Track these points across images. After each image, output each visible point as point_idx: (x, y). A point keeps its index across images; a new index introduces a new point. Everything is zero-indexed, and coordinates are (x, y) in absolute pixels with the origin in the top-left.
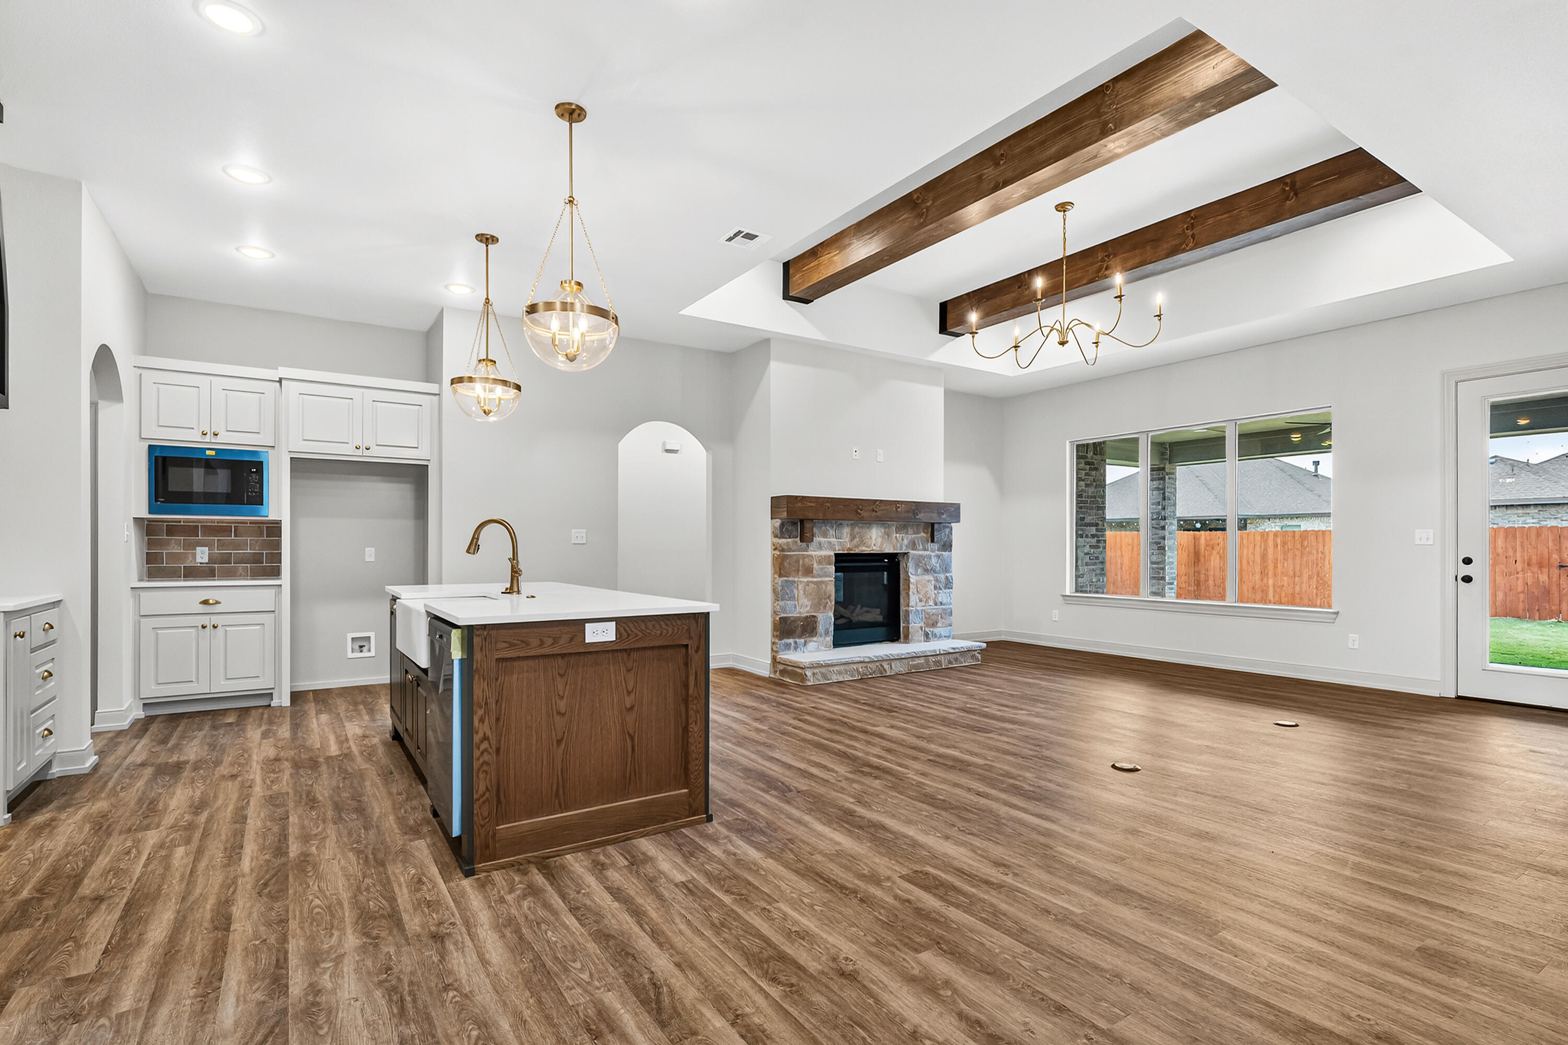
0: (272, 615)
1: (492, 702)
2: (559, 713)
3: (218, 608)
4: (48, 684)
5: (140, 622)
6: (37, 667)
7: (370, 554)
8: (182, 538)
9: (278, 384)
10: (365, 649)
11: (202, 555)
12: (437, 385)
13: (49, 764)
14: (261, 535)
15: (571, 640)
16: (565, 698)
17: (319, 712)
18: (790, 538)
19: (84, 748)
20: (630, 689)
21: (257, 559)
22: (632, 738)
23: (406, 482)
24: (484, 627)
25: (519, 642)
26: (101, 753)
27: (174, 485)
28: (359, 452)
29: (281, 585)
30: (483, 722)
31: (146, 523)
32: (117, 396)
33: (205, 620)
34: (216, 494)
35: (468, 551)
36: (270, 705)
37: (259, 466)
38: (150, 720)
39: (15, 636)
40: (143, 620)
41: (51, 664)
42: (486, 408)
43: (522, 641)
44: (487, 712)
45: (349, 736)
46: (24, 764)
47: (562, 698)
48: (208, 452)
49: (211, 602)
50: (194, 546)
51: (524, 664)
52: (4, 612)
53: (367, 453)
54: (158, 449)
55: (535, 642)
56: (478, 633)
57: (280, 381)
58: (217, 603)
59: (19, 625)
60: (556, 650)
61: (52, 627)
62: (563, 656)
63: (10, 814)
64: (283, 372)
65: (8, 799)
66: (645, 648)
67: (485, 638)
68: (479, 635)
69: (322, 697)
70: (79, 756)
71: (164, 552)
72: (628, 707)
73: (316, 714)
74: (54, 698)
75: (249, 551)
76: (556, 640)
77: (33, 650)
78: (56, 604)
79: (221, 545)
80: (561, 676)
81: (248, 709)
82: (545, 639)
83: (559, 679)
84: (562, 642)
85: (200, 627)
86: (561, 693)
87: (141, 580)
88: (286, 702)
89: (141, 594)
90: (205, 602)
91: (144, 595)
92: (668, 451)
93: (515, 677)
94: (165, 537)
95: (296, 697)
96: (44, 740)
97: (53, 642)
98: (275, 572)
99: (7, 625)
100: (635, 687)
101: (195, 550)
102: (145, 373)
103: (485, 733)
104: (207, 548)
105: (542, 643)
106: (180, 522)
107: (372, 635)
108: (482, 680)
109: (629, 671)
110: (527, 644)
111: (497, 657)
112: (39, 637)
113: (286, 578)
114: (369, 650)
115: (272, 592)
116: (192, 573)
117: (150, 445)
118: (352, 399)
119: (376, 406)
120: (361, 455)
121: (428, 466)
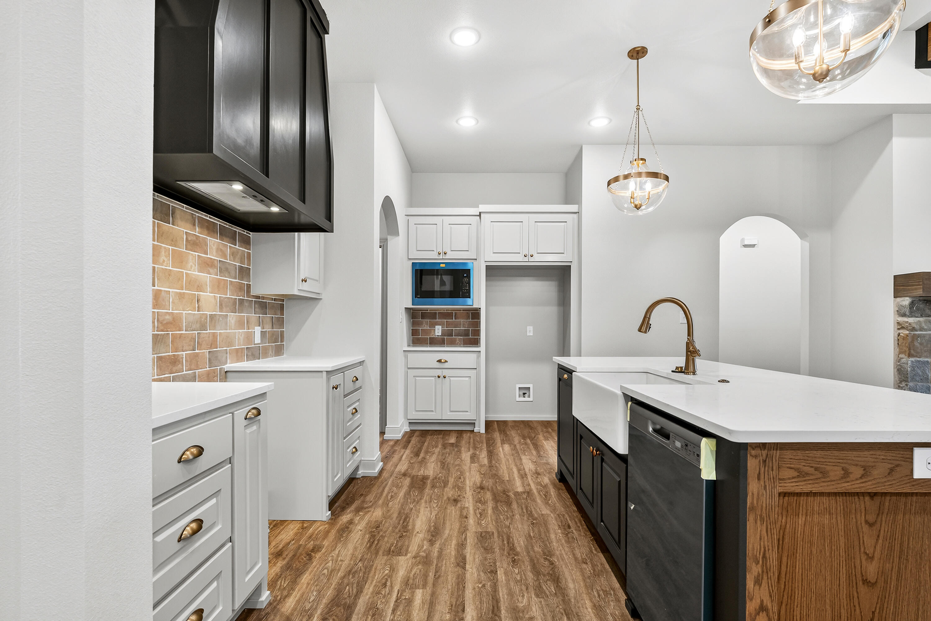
0: (475, 371)
1: (773, 556)
2: (865, 582)
3: (446, 365)
4: (355, 417)
5: (407, 371)
6: (349, 407)
7: (530, 330)
8: (429, 320)
9: (478, 217)
10: (526, 395)
11: (438, 331)
12: (578, 205)
13: (357, 469)
14: (468, 318)
15: (891, 470)
16: (876, 559)
17: (503, 442)
18: (922, 316)
19: (374, 459)
21: (466, 333)
23: (552, 280)
24: (763, 446)
25: (811, 470)
26: (385, 459)
27: (426, 287)
28: (526, 259)
29: (480, 351)
30: (760, 585)
31: (412, 311)
32: (396, 233)
33: (439, 372)
34: (445, 291)
35: (640, 330)
36: (473, 431)
37: (468, 272)
38: (413, 432)
39: (333, 388)
40: (409, 371)
41: (358, 403)
42: (637, 203)
43: (816, 469)
44: (766, 570)
45: (527, 470)
46: (339, 475)
47: (871, 558)
48: (442, 265)
49: (443, 361)
50: (433, 325)
51: (816, 503)
52: (326, 371)
53: (531, 259)
54: (418, 264)
55: (836, 472)
56: (753, 452)
57: (480, 215)
58: (446, 361)
59: (336, 379)
60: (869, 487)
61: (357, 379)
62: (873, 495)
63: (330, 512)
64: (483, 208)
65: (329, 501)
67: (765, 461)
68: (756, 457)
69: (503, 426)
70: (372, 465)
71: (420, 328)
73: (502, 444)
74: (360, 424)
75: (462, 328)
76: (866, 470)
77: (345, 396)
78: (361, 363)
79: (448, 325)
80: (871, 525)
81: (462, 431)
82: (852, 469)
83: (865, 528)
84: (875, 473)
85: (437, 376)
86: (870, 551)
87: (409, 346)
88: (483, 431)
89: (408, 355)
90: (439, 361)
91: (410, 355)
92: (745, 246)
93: (801, 520)
94: (420, 320)
95: (488, 424)
96: (353, 455)
97: (360, 388)
98: (475, 342)
99: (328, 379)
101: (435, 327)
102: (411, 218)
103: (762, 601)
104: (441, 326)
105: (846, 474)
106: (428, 310)
107: (531, 386)
108: (759, 522)
110: (824, 474)
111: (781, 490)
112: (350, 386)
113: (482, 348)
114: (529, 396)
115: (474, 356)
116: (433, 342)
117: (413, 263)
118: (522, 222)
119: (537, 225)
120: (528, 261)
121: (570, 266)
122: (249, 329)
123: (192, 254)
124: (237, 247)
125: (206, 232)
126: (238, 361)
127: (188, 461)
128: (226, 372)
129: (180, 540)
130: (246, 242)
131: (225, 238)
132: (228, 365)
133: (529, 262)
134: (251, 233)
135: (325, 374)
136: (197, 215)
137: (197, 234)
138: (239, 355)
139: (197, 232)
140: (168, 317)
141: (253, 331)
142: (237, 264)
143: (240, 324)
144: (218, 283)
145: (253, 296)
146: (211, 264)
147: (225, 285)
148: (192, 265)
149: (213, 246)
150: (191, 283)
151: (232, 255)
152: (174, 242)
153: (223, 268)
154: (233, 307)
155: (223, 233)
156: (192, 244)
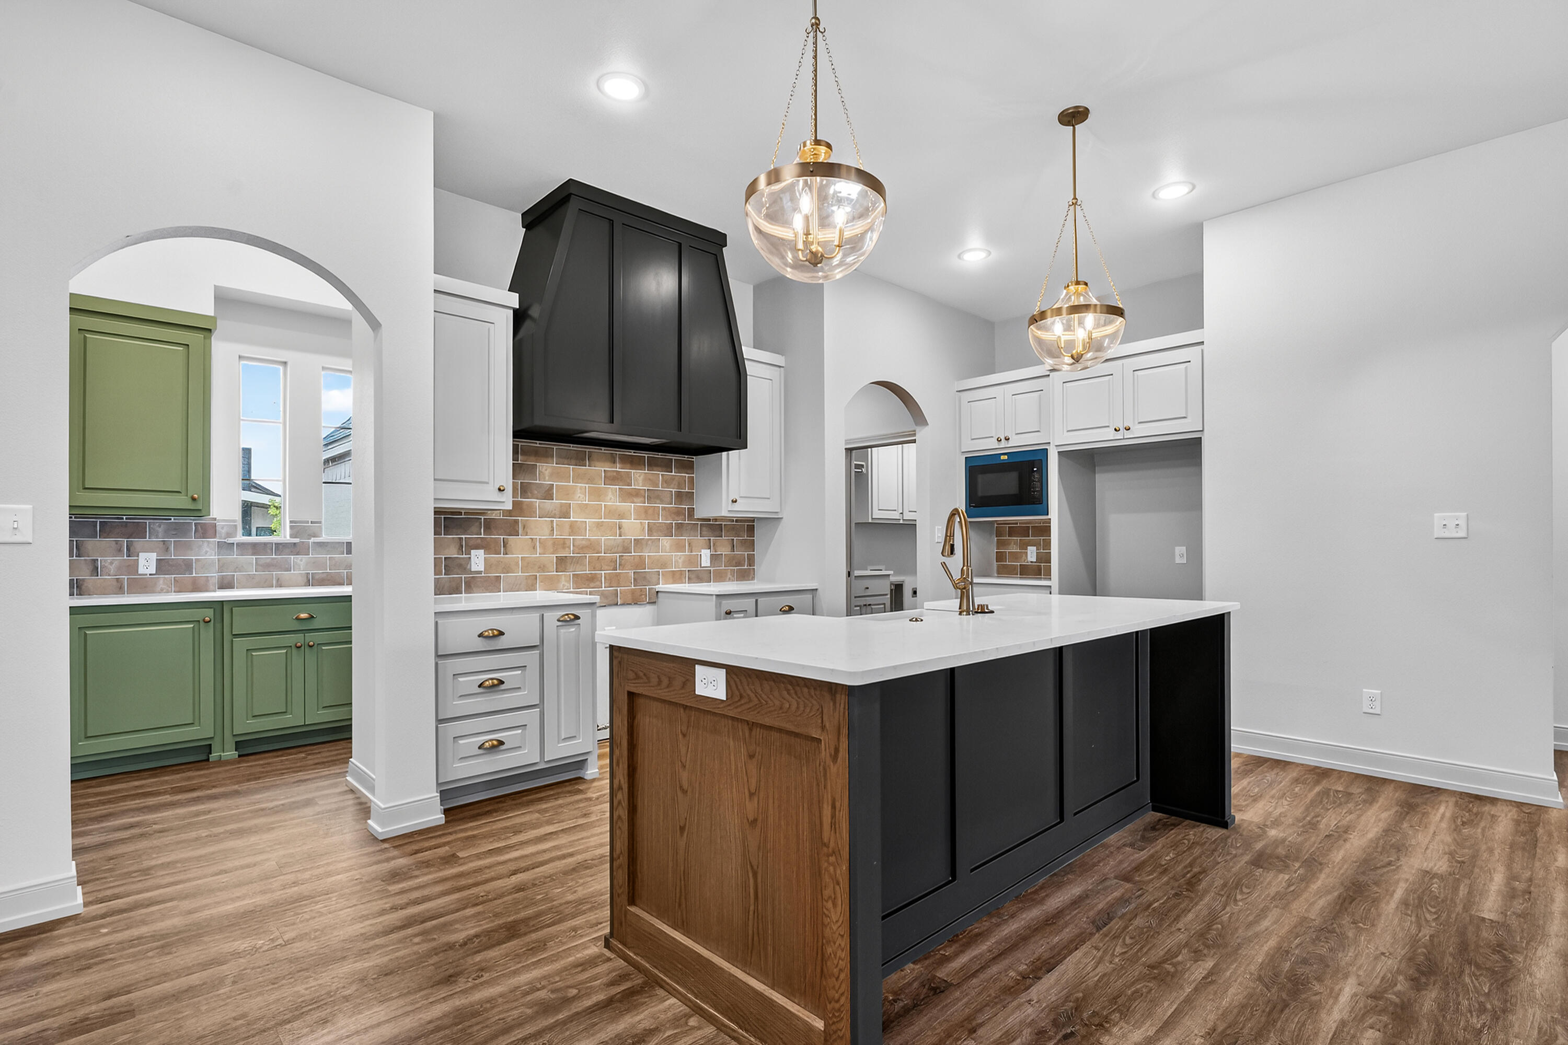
8: (1015, 538)
9: (1047, 379)
11: (1032, 555)
12: (1201, 332)
15: (684, 684)
20: (753, 791)
22: (755, 874)
25: (642, 675)
27: (982, 491)
28: (1119, 435)
32: (923, 421)
34: (1012, 495)
37: (1038, 463)
39: (727, 613)
48: (1002, 457)
50: (1024, 546)
52: (716, 595)
53: (1128, 434)
54: (972, 459)
55: (654, 679)
57: (1048, 375)
61: (792, 609)
66: (770, 728)
71: (1008, 551)
72: (751, 818)
76: (670, 681)
82: (662, 678)
94: (1007, 538)
100: (758, 788)
101: (1027, 549)
102: (963, 395)
104: (1035, 548)
105: (660, 681)
106: (1017, 524)
109: (751, 756)
110: (649, 679)
111: (628, 689)
113: (1054, 581)
117: (966, 458)
118: (1112, 375)
119: (1137, 375)
120: (1122, 438)
121: (1201, 438)
122: (691, 552)
123: (612, 489)
124: (673, 474)
125: (629, 465)
126: (674, 582)
127: (488, 637)
128: (657, 592)
129: (480, 686)
130: (689, 467)
131: (655, 468)
132: (660, 586)
133: (1124, 439)
134: (694, 457)
135: (714, 597)
136: (618, 453)
137: (618, 470)
138: (677, 577)
139: (618, 468)
140: (584, 542)
141: (699, 554)
142: (674, 490)
143: (679, 547)
144: (646, 510)
145: (699, 519)
146: (636, 494)
147: (655, 511)
148: (612, 497)
149: (639, 478)
150: (610, 513)
151: (667, 482)
152: (591, 480)
153: (652, 496)
154: (668, 531)
155: (652, 464)
156: (611, 479)
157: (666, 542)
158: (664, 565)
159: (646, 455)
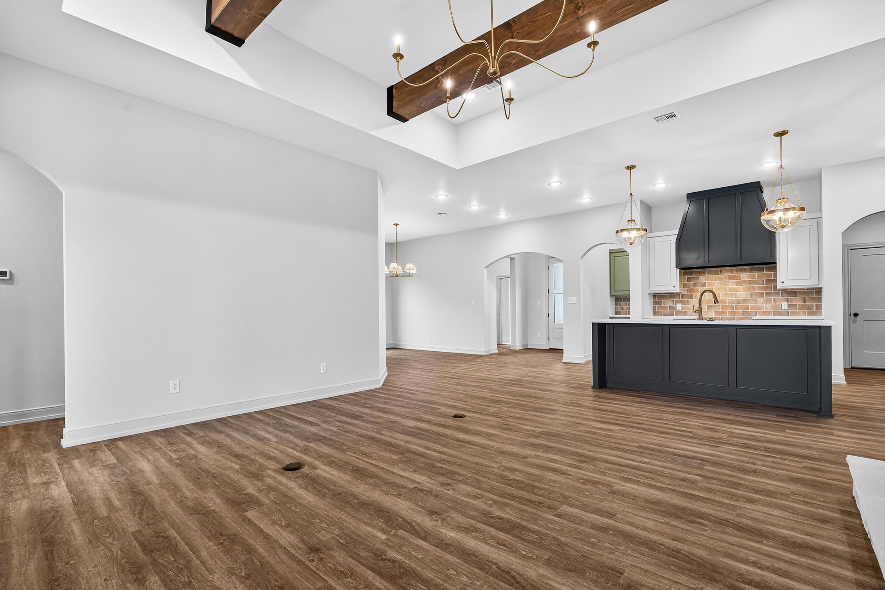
122: (776, 303)
123: (731, 281)
124: (764, 273)
125: (740, 272)
130: (772, 269)
131: (754, 272)
136: (734, 268)
138: (766, 313)
139: (734, 274)
141: (780, 304)
142: (764, 279)
143: (769, 301)
144: (749, 288)
145: (780, 290)
146: (744, 282)
147: (754, 288)
148: (732, 284)
149: (745, 276)
150: (730, 290)
151: (760, 276)
152: (721, 279)
153: (752, 282)
154: (762, 295)
155: (751, 270)
156: (730, 278)
157: (760, 300)
158: (759, 309)
159: (749, 267)
